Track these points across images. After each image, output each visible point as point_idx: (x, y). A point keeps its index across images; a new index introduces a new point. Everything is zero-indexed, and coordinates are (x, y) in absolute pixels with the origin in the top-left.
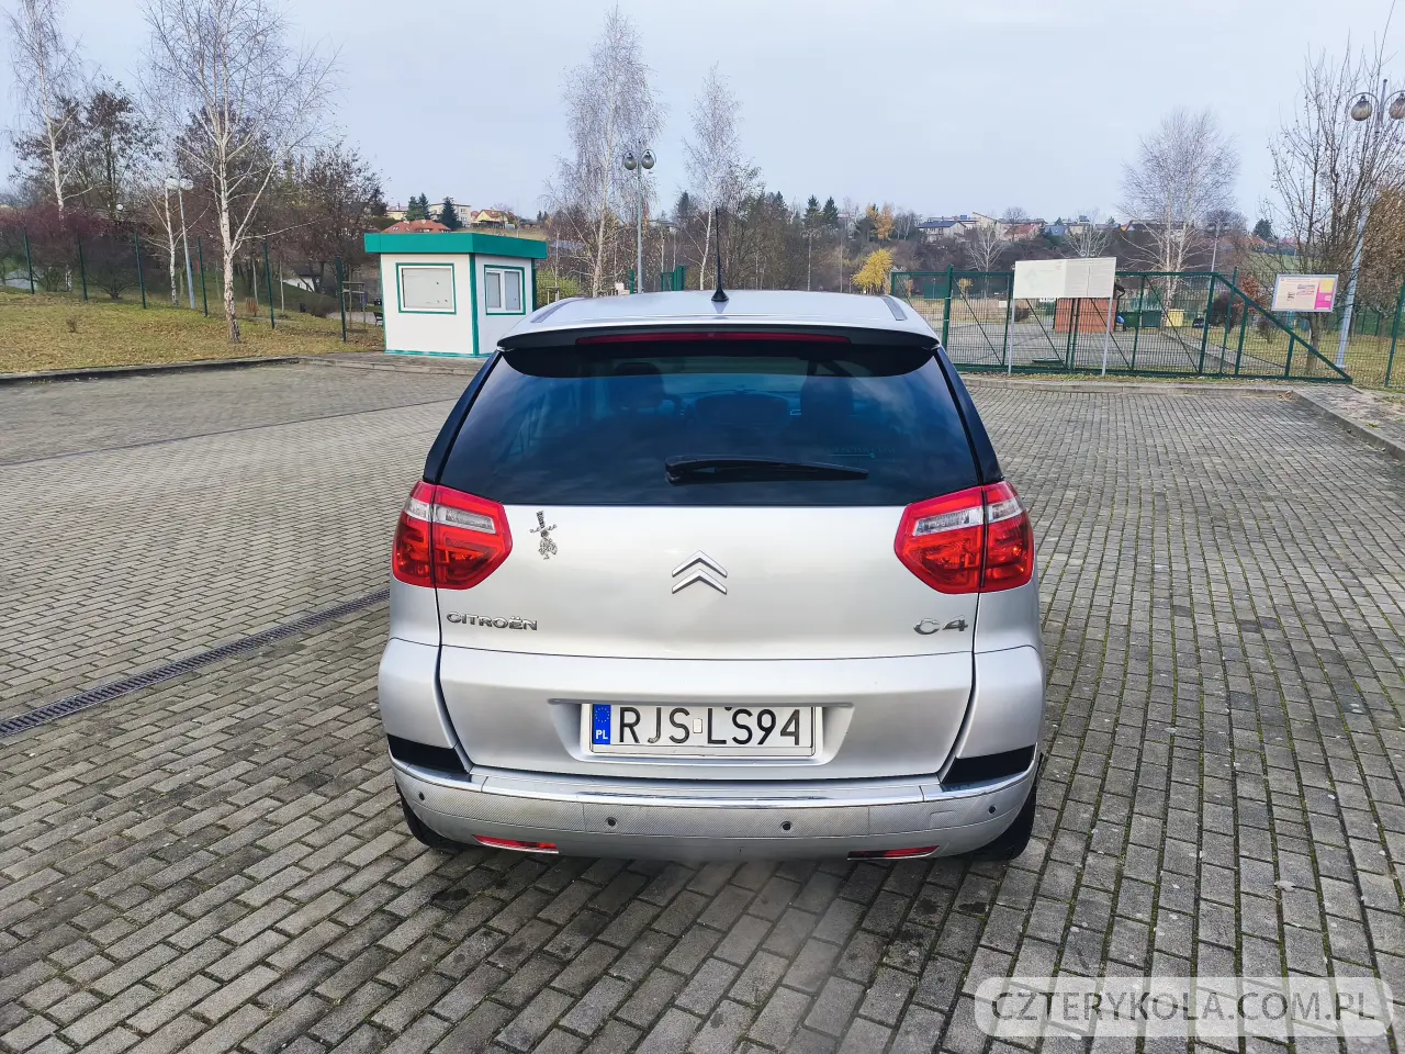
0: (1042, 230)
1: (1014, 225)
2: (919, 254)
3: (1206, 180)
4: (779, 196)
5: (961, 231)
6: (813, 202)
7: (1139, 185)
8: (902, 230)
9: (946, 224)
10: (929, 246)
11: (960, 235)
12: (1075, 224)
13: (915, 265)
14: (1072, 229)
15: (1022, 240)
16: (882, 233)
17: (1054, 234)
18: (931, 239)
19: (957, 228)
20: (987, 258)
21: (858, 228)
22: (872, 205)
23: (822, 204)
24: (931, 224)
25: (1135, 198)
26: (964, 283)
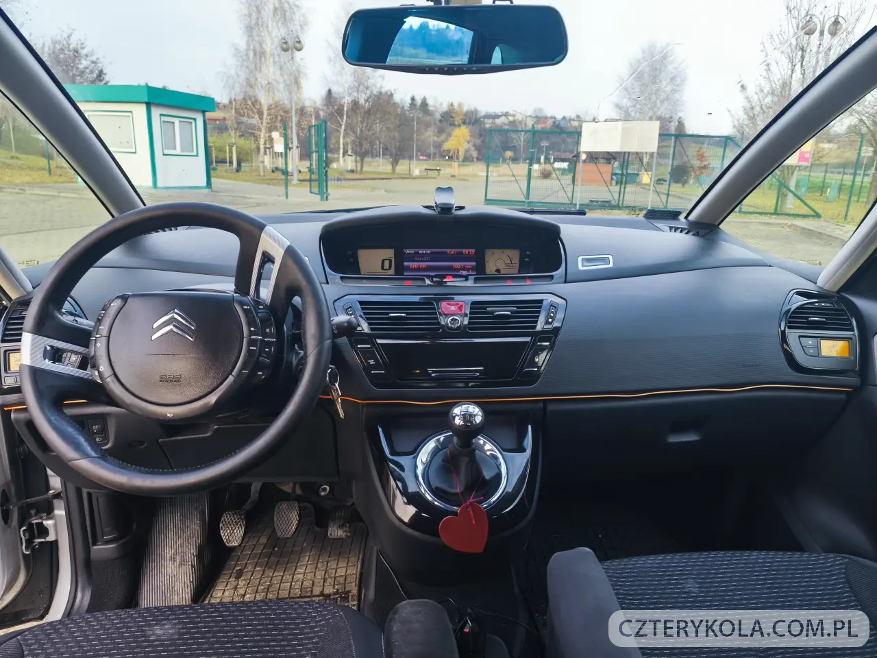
0: (554, 123)
1: (539, 119)
2: (481, 135)
3: (667, 89)
4: (392, 95)
5: (506, 121)
6: (413, 99)
7: (626, 89)
8: (470, 119)
9: (497, 117)
10: (485, 130)
11: (505, 124)
12: (574, 120)
13: (478, 142)
14: (572, 122)
15: (542, 128)
16: (458, 120)
17: (562, 126)
18: (488, 126)
19: (503, 119)
20: (522, 140)
21: (442, 117)
22: (451, 102)
23: (419, 102)
24: (488, 116)
25: (625, 97)
26: (509, 154)
